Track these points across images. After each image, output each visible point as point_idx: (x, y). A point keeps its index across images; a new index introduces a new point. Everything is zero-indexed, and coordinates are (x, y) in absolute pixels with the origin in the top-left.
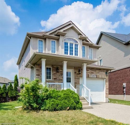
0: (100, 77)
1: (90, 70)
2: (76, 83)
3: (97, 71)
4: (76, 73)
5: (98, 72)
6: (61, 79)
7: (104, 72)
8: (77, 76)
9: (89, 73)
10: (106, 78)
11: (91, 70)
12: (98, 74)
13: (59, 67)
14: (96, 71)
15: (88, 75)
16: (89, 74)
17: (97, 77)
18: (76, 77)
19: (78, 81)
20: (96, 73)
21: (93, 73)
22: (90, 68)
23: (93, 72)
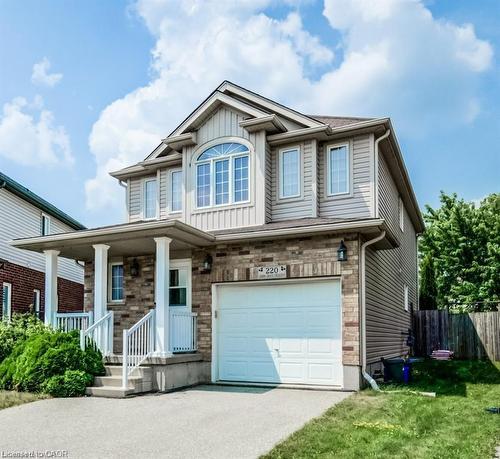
0: (308, 270)
1: (257, 248)
2: (198, 306)
3: (290, 248)
4: (197, 268)
5: (293, 252)
6: (149, 296)
7: (328, 246)
8: (202, 282)
9: (251, 261)
10: (345, 273)
11: (260, 251)
12: (292, 263)
13: (142, 257)
14: (284, 250)
15: (248, 270)
16: (252, 265)
17: (292, 274)
18: (199, 286)
19: (202, 297)
20: (288, 258)
21: (271, 260)
22: (258, 242)
23: (269, 255)
